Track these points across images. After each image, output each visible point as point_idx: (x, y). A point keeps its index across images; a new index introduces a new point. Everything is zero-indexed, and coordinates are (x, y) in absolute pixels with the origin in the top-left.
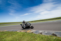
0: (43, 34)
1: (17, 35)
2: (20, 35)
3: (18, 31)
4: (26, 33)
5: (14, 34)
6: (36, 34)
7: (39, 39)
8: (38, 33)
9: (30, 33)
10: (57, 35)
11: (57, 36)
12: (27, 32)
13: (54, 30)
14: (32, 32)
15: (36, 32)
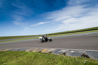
0: (68, 55)
1: (25, 58)
2: (31, 57)
3: (27, 51)
4: (39, 54)
5: (20, 56)
6: (55, 54)
7: (60, 63)
8: (60, 53)
9: (46, 54)
10: (90, 56)
11: (89, 58)
12: (43, 52)
13: (85, 48)
14: (51, 52)
15: (56, 52)
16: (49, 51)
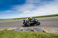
0: (23, 31)
8: (19, 30)
10: (34, 30)
14: (13, 30)
15: (17, 29)
16: (13, 29)
